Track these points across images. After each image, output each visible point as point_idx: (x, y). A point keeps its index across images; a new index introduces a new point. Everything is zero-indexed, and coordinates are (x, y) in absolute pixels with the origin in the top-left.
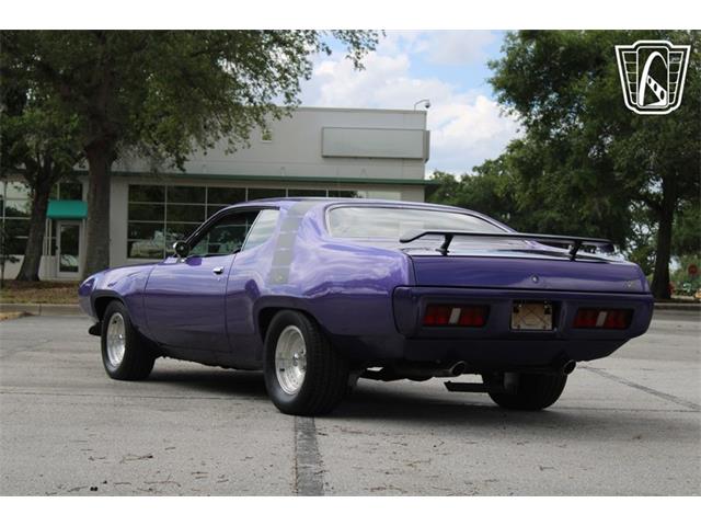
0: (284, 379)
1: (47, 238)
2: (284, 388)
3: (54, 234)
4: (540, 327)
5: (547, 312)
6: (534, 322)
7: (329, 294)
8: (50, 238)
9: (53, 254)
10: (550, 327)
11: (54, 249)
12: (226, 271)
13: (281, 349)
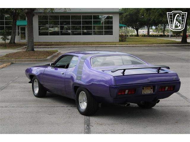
0: (81, 105)
1: (17, 31)
2: (82, 108)
3: (19, 29)
4: (150, 93)
5: (152, 88)
6: (148, 91)
7: (92, 83)
8: (18, 31)
9: (19, 35)
10: (152, 92)
11: (19, 34)
12: (65, 73)
13: (80, 98)
